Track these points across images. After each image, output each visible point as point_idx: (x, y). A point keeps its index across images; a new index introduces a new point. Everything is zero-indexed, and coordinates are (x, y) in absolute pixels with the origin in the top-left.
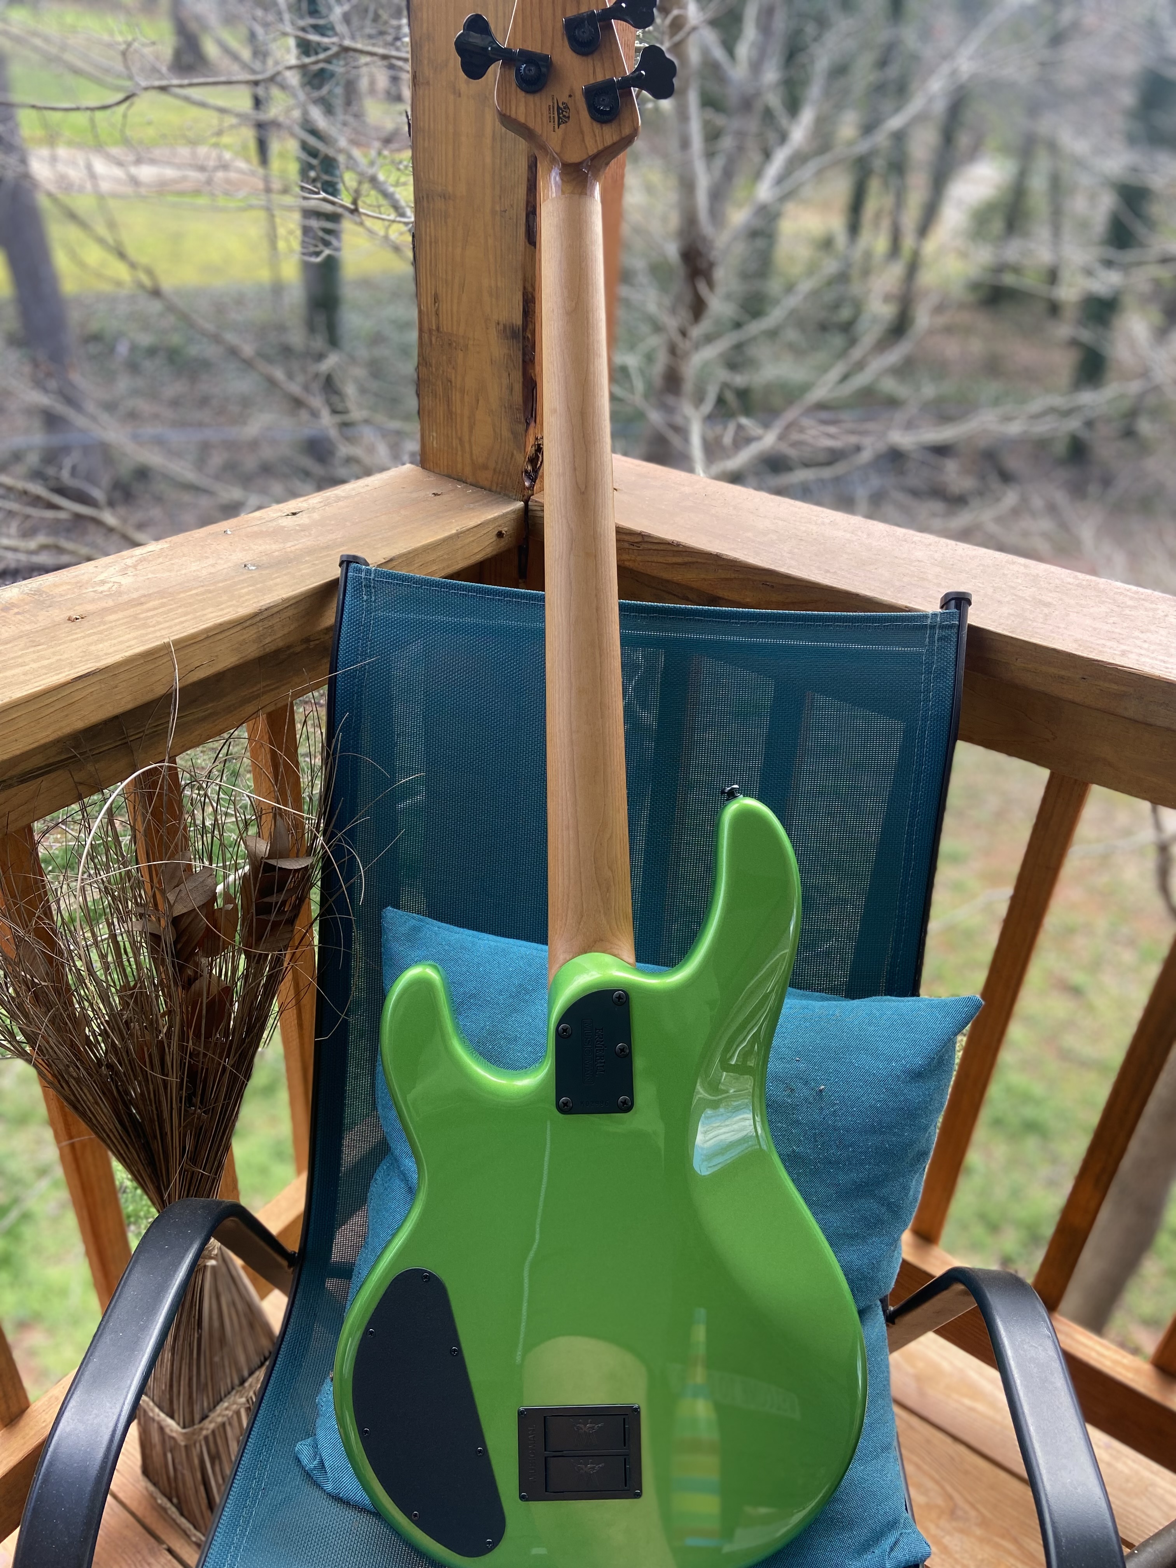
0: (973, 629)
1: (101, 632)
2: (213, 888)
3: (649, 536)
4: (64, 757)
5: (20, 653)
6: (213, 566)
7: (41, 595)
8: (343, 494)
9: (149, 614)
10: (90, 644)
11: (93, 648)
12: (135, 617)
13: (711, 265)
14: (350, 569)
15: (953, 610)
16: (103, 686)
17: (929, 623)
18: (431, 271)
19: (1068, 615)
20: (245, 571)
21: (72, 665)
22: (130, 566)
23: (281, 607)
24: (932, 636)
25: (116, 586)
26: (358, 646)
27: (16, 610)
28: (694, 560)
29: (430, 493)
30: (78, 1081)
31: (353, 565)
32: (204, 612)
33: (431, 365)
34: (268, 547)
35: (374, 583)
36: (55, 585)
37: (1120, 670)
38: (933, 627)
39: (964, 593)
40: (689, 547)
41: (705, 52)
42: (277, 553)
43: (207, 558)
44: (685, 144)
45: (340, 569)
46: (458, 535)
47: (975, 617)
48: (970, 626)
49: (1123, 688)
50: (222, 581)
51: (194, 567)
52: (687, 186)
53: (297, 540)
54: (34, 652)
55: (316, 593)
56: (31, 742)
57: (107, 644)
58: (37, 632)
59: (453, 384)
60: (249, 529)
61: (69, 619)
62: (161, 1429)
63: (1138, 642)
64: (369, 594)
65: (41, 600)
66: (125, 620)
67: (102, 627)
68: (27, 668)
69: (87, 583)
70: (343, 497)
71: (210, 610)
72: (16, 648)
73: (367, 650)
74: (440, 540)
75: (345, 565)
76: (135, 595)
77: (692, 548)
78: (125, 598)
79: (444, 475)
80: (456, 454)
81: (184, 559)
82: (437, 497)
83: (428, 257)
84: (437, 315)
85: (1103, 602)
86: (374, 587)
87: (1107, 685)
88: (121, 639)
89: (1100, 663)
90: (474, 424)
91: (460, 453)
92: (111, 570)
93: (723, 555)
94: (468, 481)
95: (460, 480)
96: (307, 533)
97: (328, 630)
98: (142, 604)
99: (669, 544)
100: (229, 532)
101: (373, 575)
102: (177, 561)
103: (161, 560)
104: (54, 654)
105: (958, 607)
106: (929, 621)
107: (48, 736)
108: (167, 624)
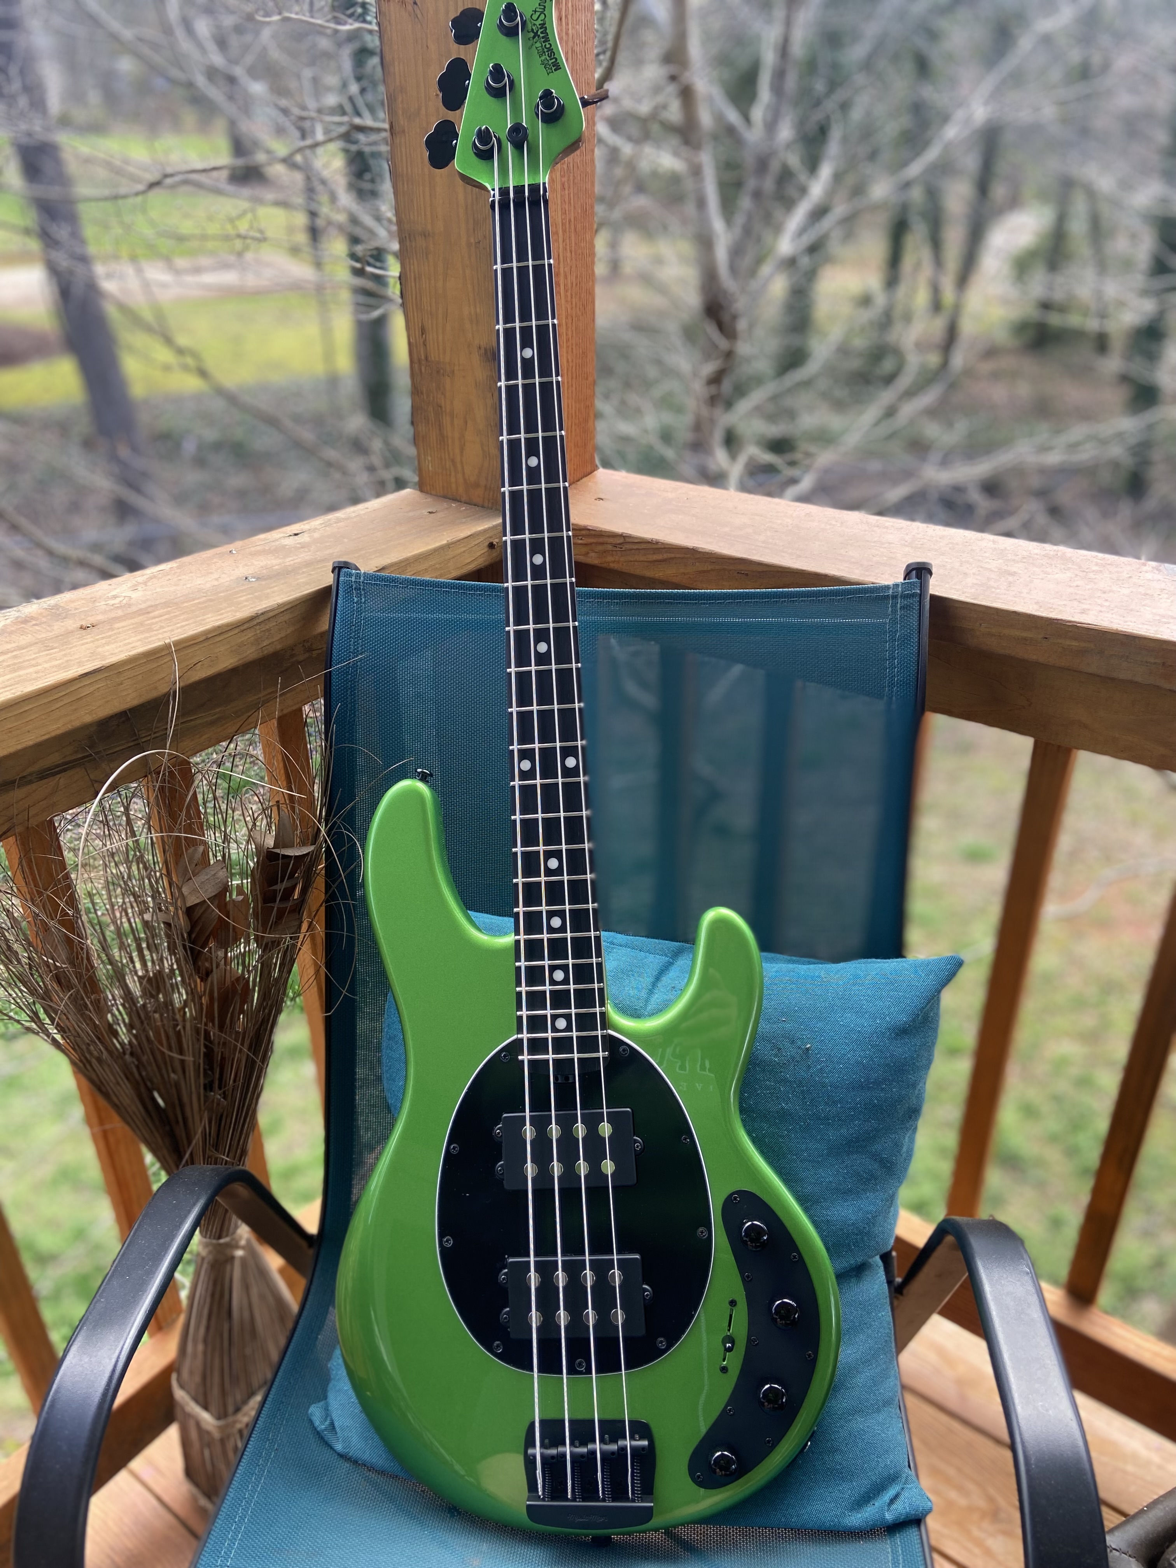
0: (936, 600)
1: (110, 636)
2: (225, 880)
3: (630, 537)
4: (80, 756)
5: (34, 656)
6: (217, 579)
7: (58, 609)
8: (343, 516)
9: (154, 621)
10: (97, 647)
11: (100, 650)
12: (142, 624)
13: (734, 317)
14: (342, 574)
15: (914, 580)
16: (109, 683)
17: (891, 593)
18: (417, 306)
19: (1031, 582)
20: (247, 582)
21: (80, 664)
22: (141, 583)
23: (276, 612)
24: (894, 606)
25: (127, 599)
26: (350, 645)
27: (34, 622)
28: (673, 555)
29: (425, 512)
30: (99, 1060)
31: (344, 570)
32: (205, 617)
33: (422, 393)
34: (269, 562)
35: (364, 586)
36: (72, 601)
37: (1081, 627)
38: (894, 597)
39: (924, 563)
40: (667, 544)
41: (719, 118)
42: (277, 567)
43: (211, 573)
44: (701, 203)
45: (332, 575)
46: (448, 546)
47: (937, 587)
48: (933, 597)
49: (1083, 644)
50: (223, 592)
51: (199, 581)
52: (705, 242)
53: (297, 555)
54: (47, 655)
55: (311, 599)
56: (43, 733)
57: (113, 646)
58: (52, 638)
59: (444, 409)
60: (253, 549)
61: (81, 628)
62: (198, 1424)
63: (1099, 601)
64: (359, 596)
65: (57, 614)
66: (132, 627)
67: (110, 633)
68: (39, 667)
69: (100, 598)
70: (343, 519)
71: (209, 616)
72: (30, 652)
73: (358, 648)
74: (431, 550)
75: (337, 571)
76: (143, 606)
77: (670, 544)
78: (134, 609)
79: (440, 496)
80: (450, 475)
81: (191, 575)
82: (432, 515)
83: (414, 292)
84: (425, 345)
85: (1069, 569)
86: (364, 590)
87: (1068, 642)
88: (127, 641)
89: (1060, 622)
90: (464, 444)
91: (453, 474)
92: (124, 587)
93: (699, 548)
94: (463, 500)
95: (455, 499)
96: (306, 550)
97: (322, 634)
98: (148, 613)
99: (649, 542)
100: (234, 552)
101: (362, 578)
102: (184, 577)
103: (169, 577)
104: (65, 655)
105: (919, 576)
106: (891, 591)
107: (58, 728)
108: (170, 628)
